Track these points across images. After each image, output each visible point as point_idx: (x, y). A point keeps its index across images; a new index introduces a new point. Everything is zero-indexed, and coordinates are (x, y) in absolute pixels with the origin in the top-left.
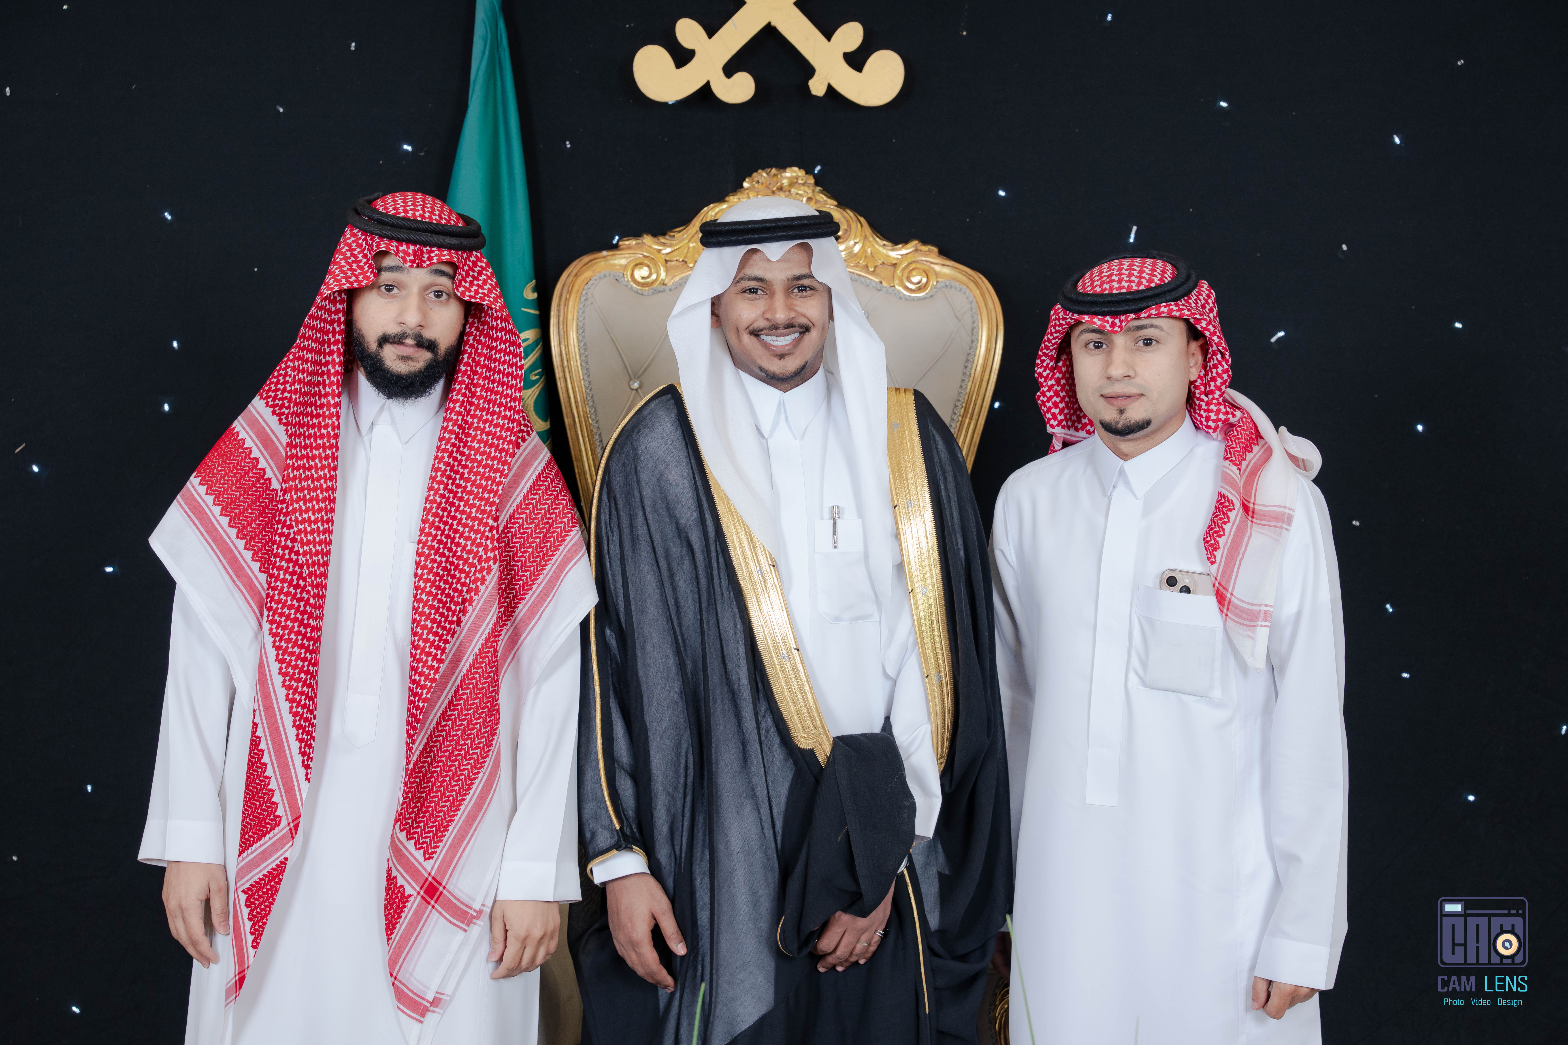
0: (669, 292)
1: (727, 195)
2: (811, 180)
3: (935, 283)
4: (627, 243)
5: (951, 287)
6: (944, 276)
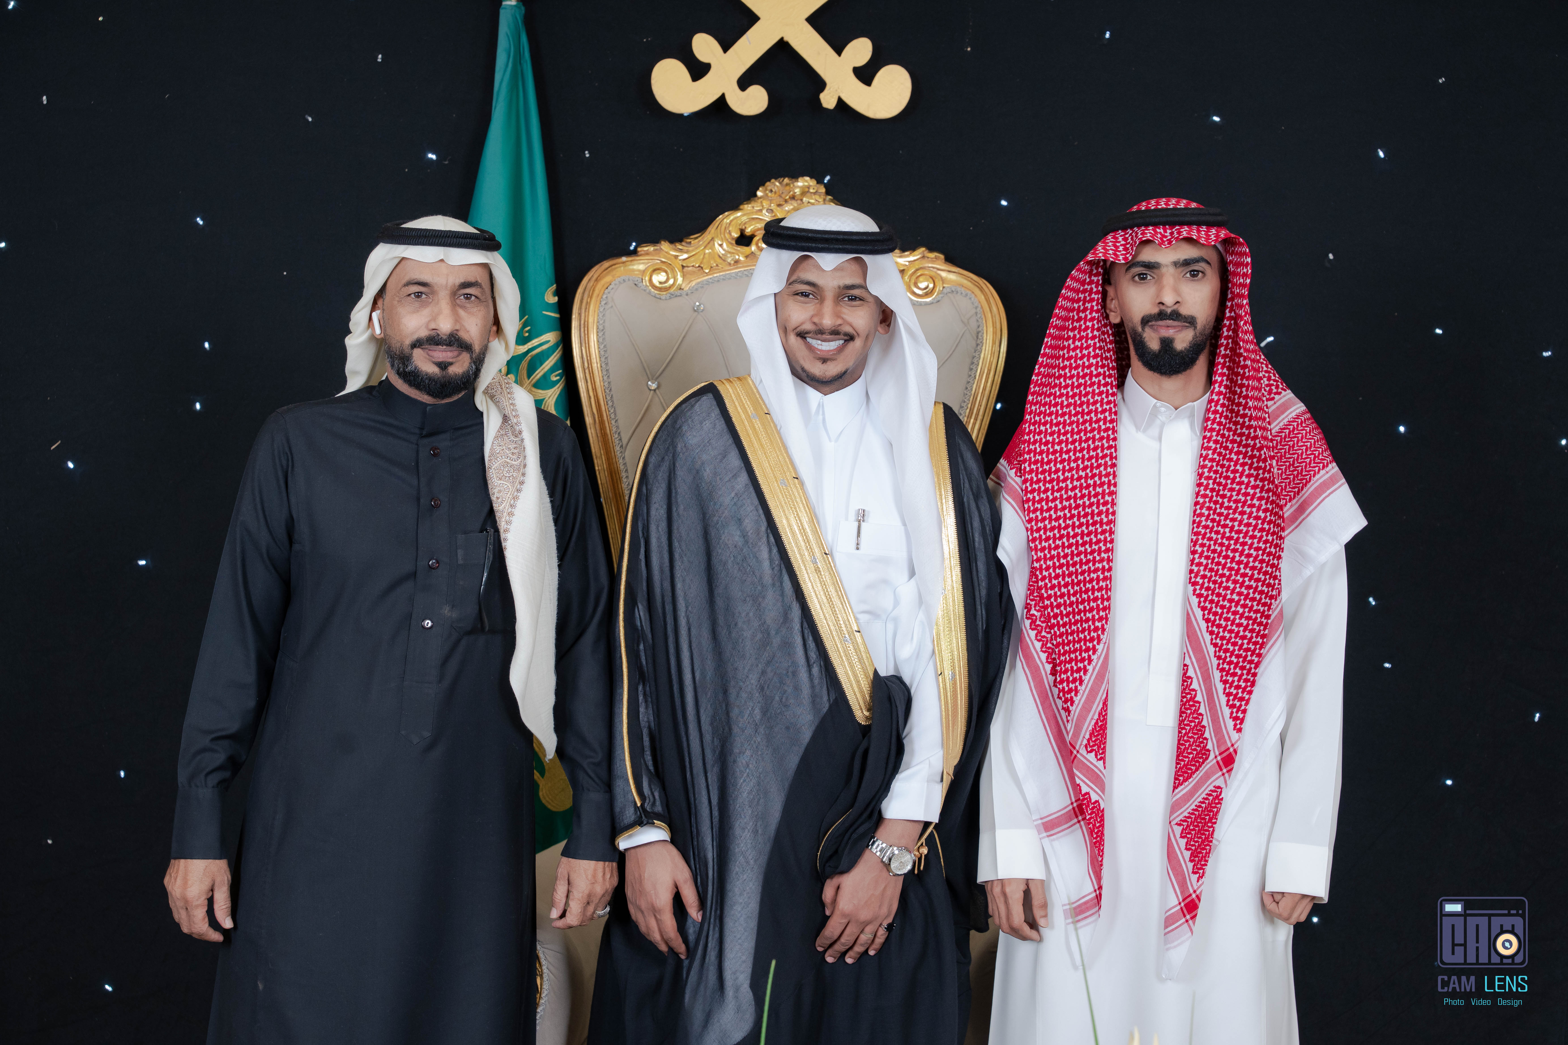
0: (686, 297)
1: (741, 203)
2: (822, 190)
3: (941, 289)
4: (646, 249)
5: (957, 292)
6: (950, 281)
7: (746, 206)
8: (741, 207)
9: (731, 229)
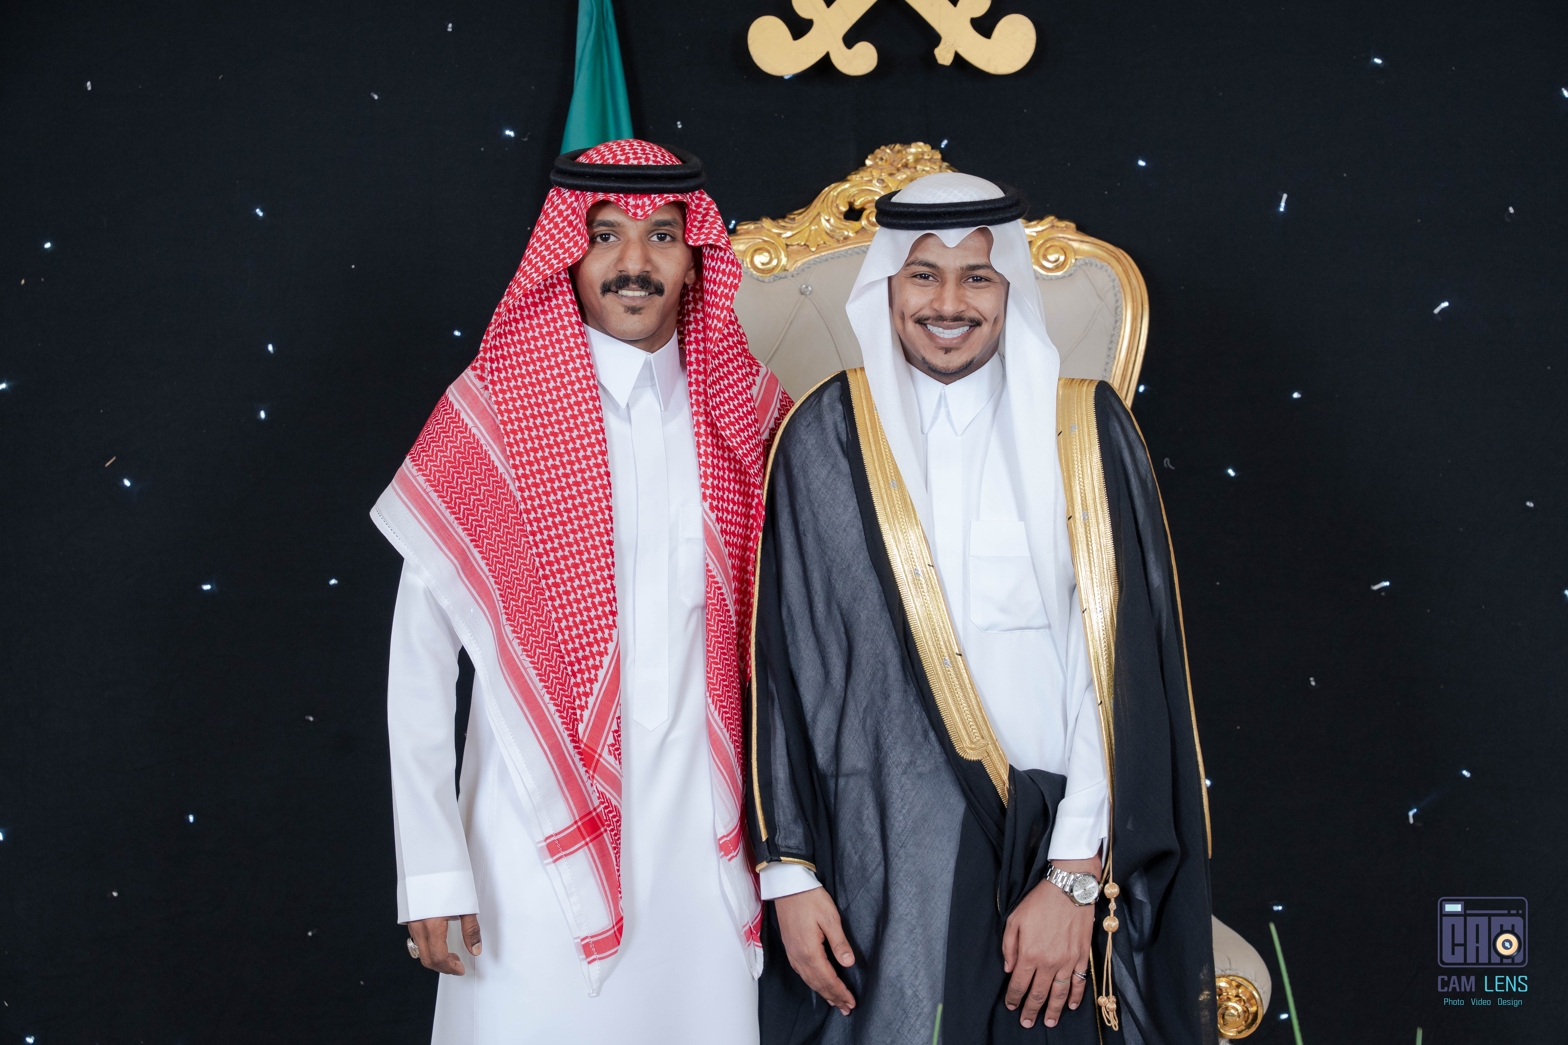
0: (791, 279)
1: (849, 174)
2: (938, 156)
3: (1073, 261)
4: (745, 228)
5: (1092, 264)
6: (1083, 252)
7: (854, 176)
8: (849, 178)
9: (838, 202)
